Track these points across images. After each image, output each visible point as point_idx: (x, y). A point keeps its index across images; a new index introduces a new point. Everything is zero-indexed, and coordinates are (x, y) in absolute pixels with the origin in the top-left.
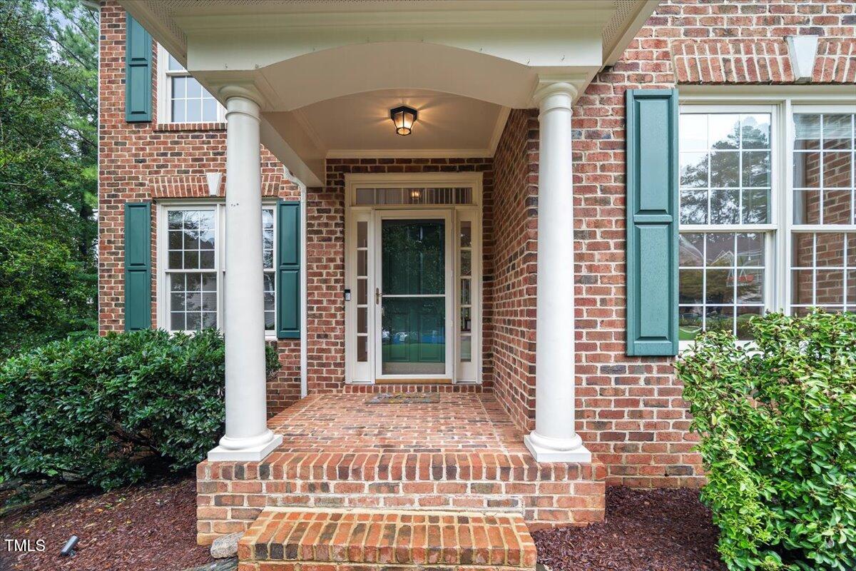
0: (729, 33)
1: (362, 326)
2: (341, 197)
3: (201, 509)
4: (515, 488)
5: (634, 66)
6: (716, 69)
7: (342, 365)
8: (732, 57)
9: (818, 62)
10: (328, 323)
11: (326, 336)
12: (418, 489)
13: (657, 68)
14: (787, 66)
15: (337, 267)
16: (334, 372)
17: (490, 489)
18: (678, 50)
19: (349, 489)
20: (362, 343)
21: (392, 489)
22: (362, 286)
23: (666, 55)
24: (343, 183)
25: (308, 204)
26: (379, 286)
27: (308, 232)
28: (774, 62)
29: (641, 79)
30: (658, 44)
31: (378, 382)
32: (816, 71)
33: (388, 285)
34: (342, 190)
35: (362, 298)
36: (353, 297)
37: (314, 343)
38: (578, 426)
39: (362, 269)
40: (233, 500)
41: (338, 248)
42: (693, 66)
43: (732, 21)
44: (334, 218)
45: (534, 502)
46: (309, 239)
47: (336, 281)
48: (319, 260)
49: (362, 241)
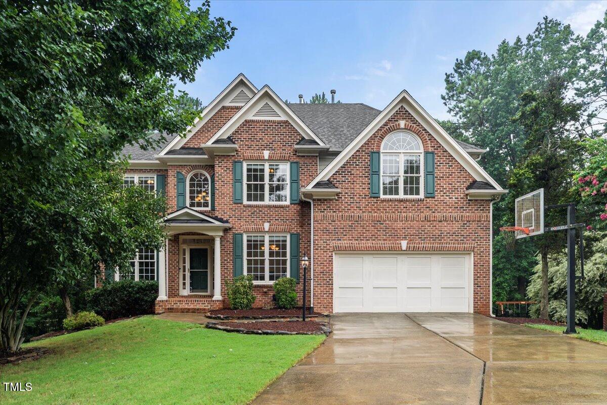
0: (253, 222)
1: (184, 279)
2: (178, 242)
3: (156, 307)
4: (208, 304)
5: (235, 228)
6: (251, 229)
7: (178, 290)
8: (253, 227)
9: (270, 228)
10: (175, 278)
11: (174, 282)
12: (192, 304)
13: (240, 228)
14: (264, 229)
15: (177, 262)
16: (176, 292)
17: (204, 304)
18: (243, 225)
19: (181, 304)
20: (184, 284)
21: (188, 304)
22: (184, 267)
23: (241, 226)
24: (178, 238)
25: (169, 244)
26: (189, 267)
27: (169, 252)
28: (261, 228)
29: (236, 230)
30: (240, 224)
31: (188, 295)
32: (269, 229)
33: (191, 267)
34: (178, 241)
35: (184, 271)
36: (181, 270)
37: (170, 284)
38: (221, 294)
39: (184, 262)
40: (161, 306)
41: (177, 257)
42: (246, 229)
43: (254, 220)
44: (176, 248)
45: (211, 306)
46: (169, 254)
47: (177, 266)
48: (172, 260)
49: (184, 254)
